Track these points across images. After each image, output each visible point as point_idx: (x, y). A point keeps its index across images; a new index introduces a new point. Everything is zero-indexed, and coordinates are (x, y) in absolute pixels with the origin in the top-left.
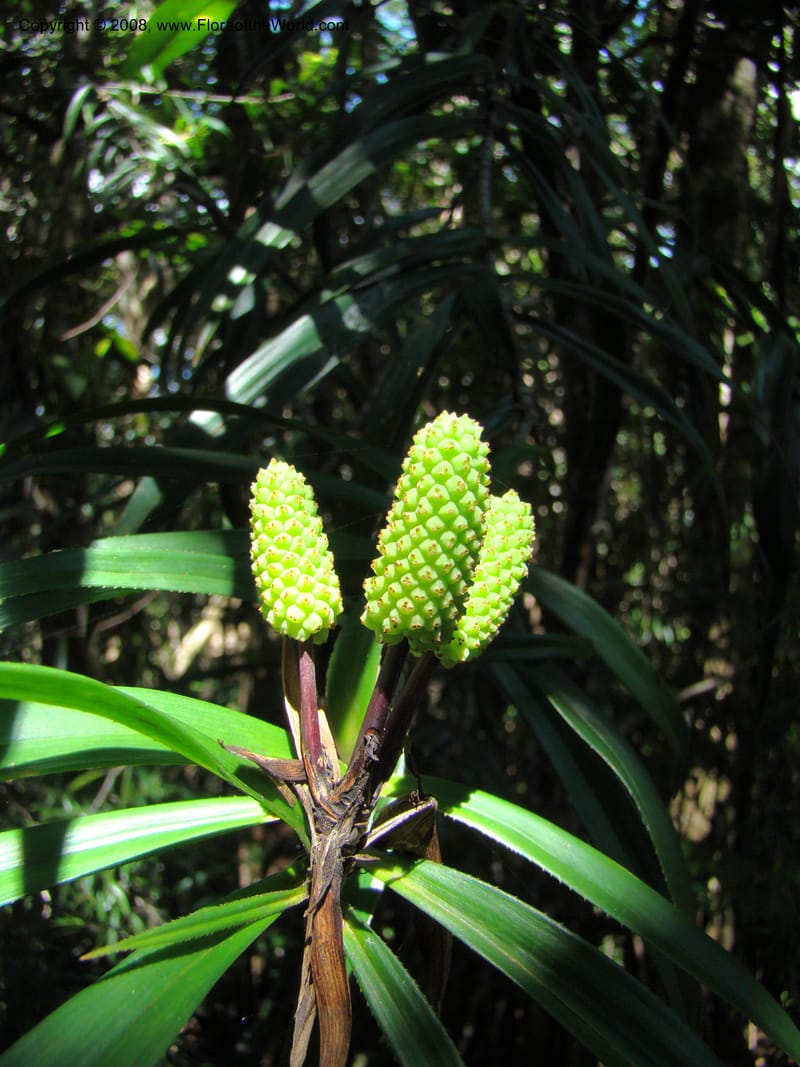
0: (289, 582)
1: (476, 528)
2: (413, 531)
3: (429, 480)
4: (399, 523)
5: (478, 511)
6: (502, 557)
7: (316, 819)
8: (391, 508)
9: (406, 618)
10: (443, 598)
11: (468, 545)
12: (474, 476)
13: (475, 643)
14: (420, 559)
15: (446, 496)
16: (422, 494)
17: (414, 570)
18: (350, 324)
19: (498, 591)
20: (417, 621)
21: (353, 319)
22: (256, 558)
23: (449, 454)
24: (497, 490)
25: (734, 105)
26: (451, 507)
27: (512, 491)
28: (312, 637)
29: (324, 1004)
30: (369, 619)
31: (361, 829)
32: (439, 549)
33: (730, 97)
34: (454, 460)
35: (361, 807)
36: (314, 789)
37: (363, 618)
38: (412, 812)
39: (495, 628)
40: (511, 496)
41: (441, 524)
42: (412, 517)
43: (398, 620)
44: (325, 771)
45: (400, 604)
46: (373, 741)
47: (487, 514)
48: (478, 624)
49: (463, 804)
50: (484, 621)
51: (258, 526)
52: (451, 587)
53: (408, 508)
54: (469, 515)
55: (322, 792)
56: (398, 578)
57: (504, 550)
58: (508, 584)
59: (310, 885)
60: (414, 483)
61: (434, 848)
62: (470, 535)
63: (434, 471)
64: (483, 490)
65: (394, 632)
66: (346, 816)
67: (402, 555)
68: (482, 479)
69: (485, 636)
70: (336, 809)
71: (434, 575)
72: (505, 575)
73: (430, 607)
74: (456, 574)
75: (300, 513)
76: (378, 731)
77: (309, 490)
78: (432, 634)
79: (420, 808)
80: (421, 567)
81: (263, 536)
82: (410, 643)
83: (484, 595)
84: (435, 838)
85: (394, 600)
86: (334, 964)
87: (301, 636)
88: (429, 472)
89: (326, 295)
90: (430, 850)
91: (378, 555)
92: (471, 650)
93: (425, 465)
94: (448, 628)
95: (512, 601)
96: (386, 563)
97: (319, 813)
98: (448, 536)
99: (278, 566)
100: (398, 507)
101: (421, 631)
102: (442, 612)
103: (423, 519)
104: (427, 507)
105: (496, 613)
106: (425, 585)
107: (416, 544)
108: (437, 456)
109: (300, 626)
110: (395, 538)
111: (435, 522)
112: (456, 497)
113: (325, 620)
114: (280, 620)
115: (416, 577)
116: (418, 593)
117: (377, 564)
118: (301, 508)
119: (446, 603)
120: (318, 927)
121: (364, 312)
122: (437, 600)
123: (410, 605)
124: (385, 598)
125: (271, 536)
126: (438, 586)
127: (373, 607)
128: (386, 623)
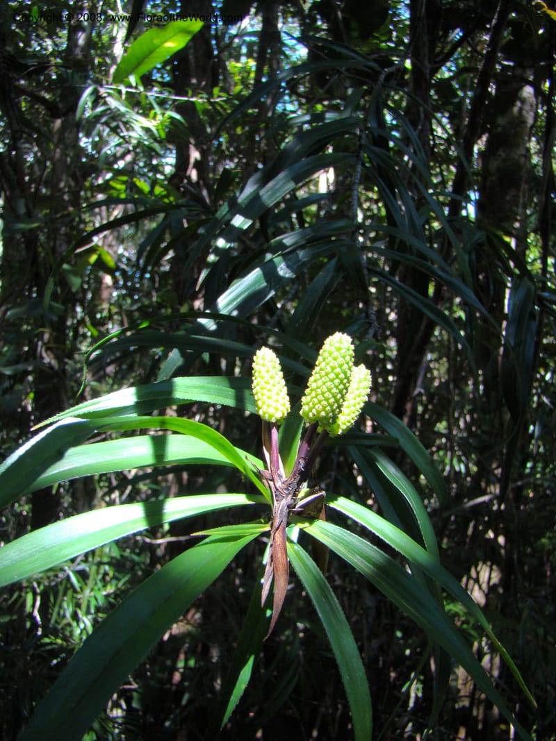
0: (269, 398)
1: (348, 378)
2: (323, 379)
3: (330, 359)
4: (318, 375)
5: (349, 372)
6: (357, 392)
7: (276, 495)
8: (314, 369)
9: (319, 412)
10: (333, 405)
11: (344, 385)
12: (348, 358)
13: (344, 427)
14: (325, 390)
15: (337, 366)
16: (327, 364)
17: (323, 394)
18: (281, 273)
19: (355, 406)
20: (323, 414)
21: (283, 271)
22: (255, 387)
23: (339, 349)
24: (356, 364)
25: (521, 110)
26: (338, 370)
27: (362, 364)
28: (278, 421)
29: (277, 570)
30: (303, 413)
31: (295, 500)
32: (333, 386)
33: (518, 104)
34: (341, 351)
35: (296, 491)
36: (276, 483)
37: (301, 412)
38: (316, 496)
39: (353, 421)
40: (362, 366)
41: (335, 377)
42: (323, 373)
43: (315, 413)
44: (280, 476)
45: (317, 407)
46: (302, 462)
47: (352, 373)
48: (346, 420)
49: (335, 502)
50: (349, 418)
51: (256, 374)
52: (337, 401)
53: (321, 370)
54: (345, 373)
55: (279, 484)
56: (316, 396)
57: (358, 389)
58: (359, 404)
59: (272, 523)
60: (324, 360)
61: (323, 514)
62: (345, 381)
63: (333, 355)
64: (351, 364)
65: (314, 418)
66: (289, 494)
67: (318, 388)
68: (351, 359)
69: (349, 424)
70: (285, 491)
71: (331, 396)
72: (358, 400)
73: (328, 408)
74: (339, 396)
75: (274, 370)
76: (304, 459)
77: (278, 361)
78: (329, 419)
79: (318, 494)
80: (325, 392)
81: (259, 379)
82: (319, 423)
83: (349, 407)
84: (324, 510)
85: (314, 405)
86: (282, 553)
87: (273, 420)
88: (330, 355)
89: (269, 256)
90: (321, 515)
91: (308, 387)
92: (343, 430)
93: (329, 353)
94: (335, 418)
95: (360, 411)
96: (312, 390)
97: (278, 493)
98: (337, 381)
99: (265, 391)
100: (317, 369)
101: (324, 418)
102: (333, 411)
103: (327, 374)
104: (329, 370)
105: (354, 415)
106: (327, 400)
107: (324, 383)
108: (334, 349)
109: (273, 416)
110: (315, 381)
111: (332, 376)
112: (340, 366)
113: (283, 414)
114: (264, 413)
115: (323, 396)
116: (324, 403)
117: (307, 391)
118: (275, 368)
119: (334, 407)
120: (276, 538)
121: (288, 266)
122: (331, 406)
123: (321, 407)
124: (311, 404)
125: (263, 378)
126: (332, 400)
127: (305, 408)
128: (311, 415)
